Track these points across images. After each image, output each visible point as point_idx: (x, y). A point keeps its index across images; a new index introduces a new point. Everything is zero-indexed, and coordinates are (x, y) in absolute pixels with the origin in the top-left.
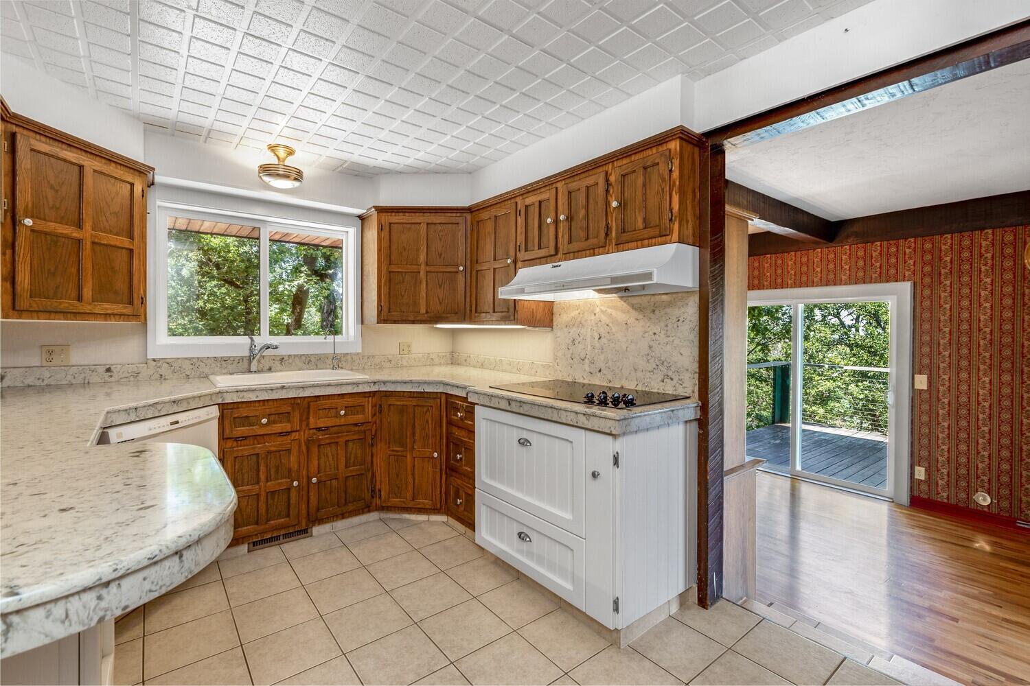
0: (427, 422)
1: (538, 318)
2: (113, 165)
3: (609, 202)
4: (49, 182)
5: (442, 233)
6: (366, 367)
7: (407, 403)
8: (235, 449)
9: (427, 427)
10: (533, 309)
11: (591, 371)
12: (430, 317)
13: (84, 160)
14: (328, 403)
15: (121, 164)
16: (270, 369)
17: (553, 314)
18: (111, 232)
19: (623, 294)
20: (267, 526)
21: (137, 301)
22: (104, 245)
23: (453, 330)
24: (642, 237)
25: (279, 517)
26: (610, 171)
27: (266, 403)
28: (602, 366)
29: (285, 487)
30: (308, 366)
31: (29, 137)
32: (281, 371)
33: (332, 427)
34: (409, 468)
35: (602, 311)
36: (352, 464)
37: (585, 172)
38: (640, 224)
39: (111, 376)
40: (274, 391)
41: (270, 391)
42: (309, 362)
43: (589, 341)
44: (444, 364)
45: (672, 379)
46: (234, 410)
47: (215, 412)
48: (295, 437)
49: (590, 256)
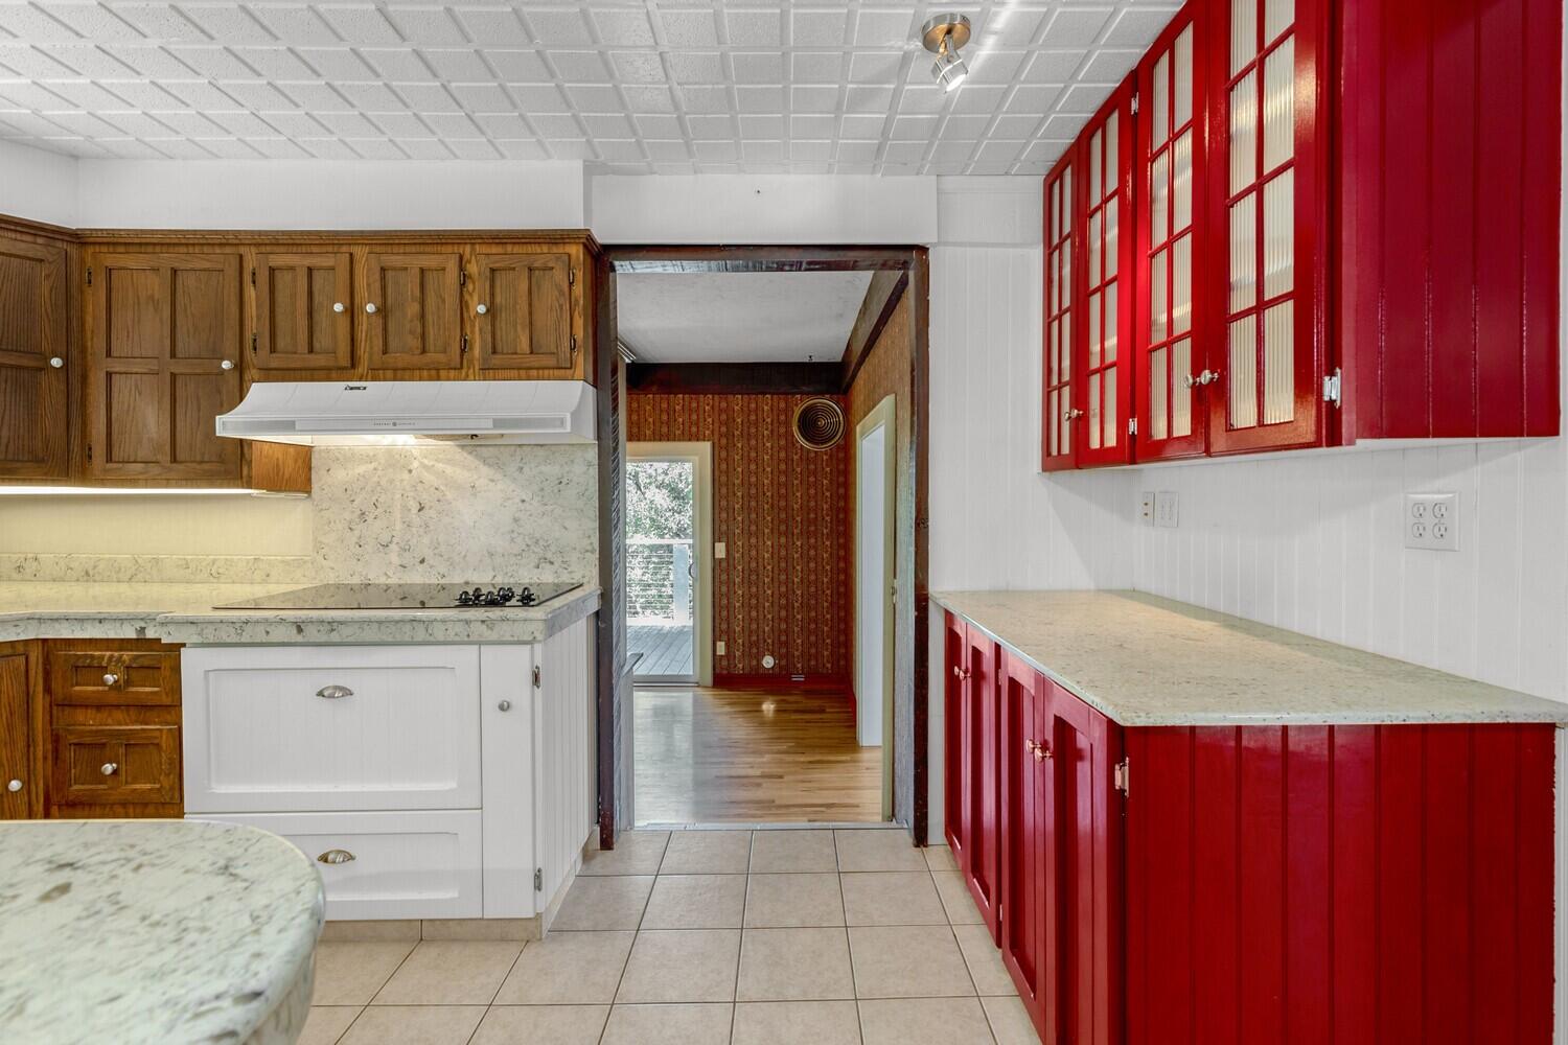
1: (287, 476)
3: (466, 302)
10: (278, 459)
11: (403, 564)
17: (310, 469)
19: (469, 442)
24: (528, 365)
26: (467, 255)
28: (428, 553)
35: (425, 467)
37: (415, 244)
38: (524, 344)
43: (398, 515)
45: (552, 563)
49: (430, 379)
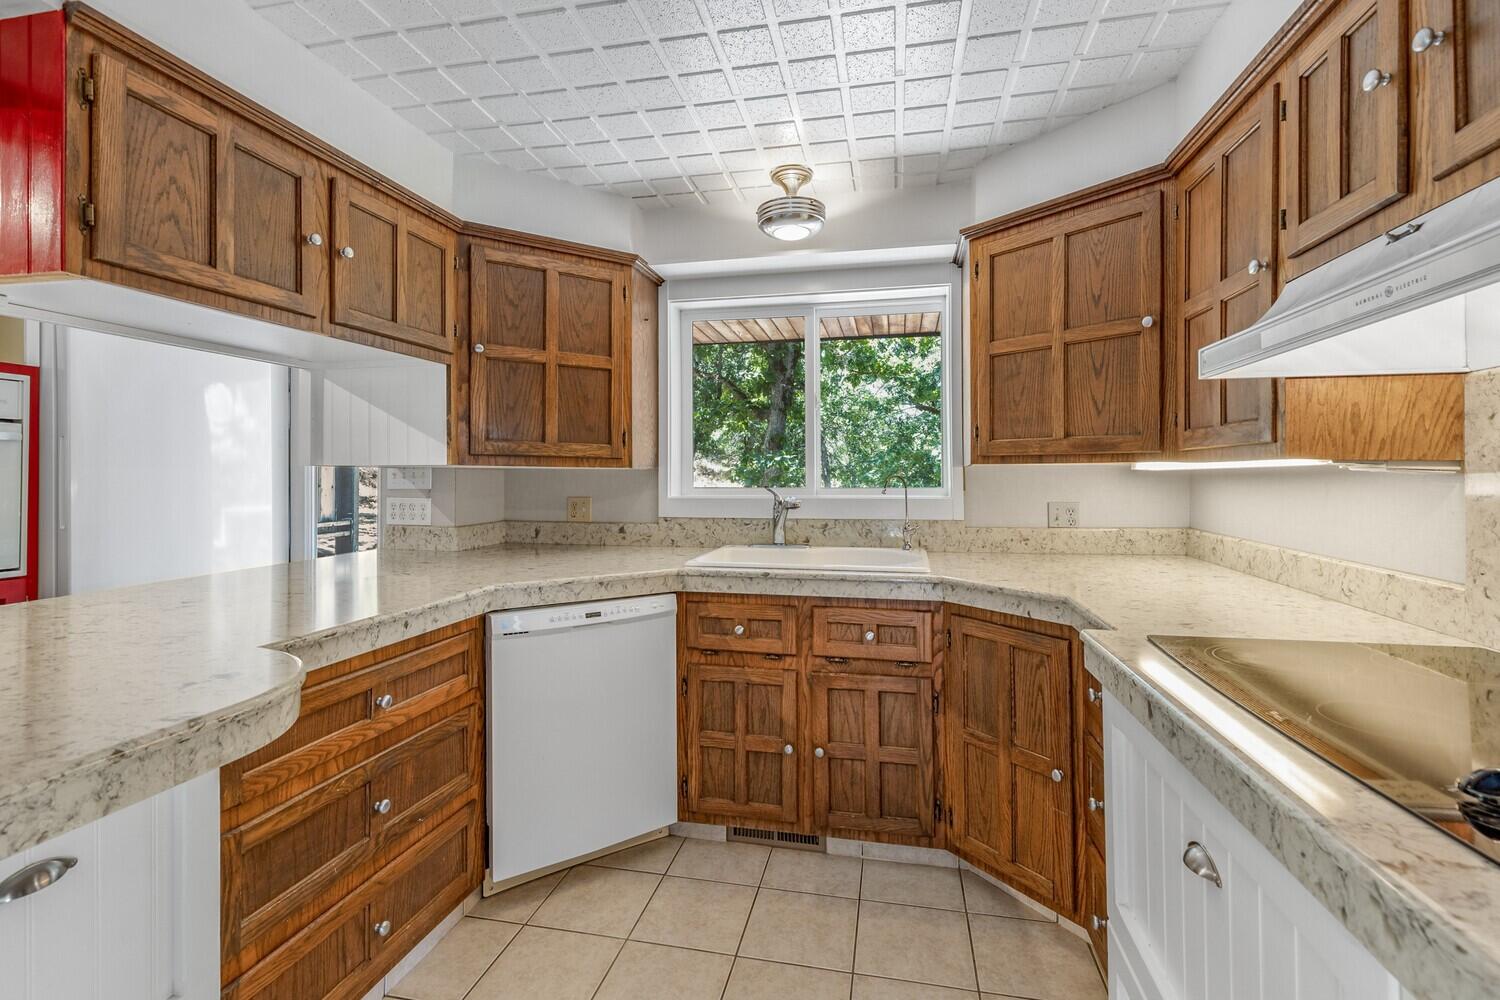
0: (1040, 689)
1: (1386, 432)
2: (586, 261)
4: (507, 297)
5: (1099, 249)
6: (973, 548)
7: (997, 638)
8: (702, 667)
9: (1040, 702)
10: (1355, 405)
12: (1074, 446)
13: (547, 262)
14: (847, 615)
15: (595, 259)
16: (807, 542)
17: (1461, 417)
18: (582, 350)
20: (747, 808)
21: (616, 438)
22: (572, 367)
23: (1192, 477)
25: (766, 799)
27: (746, 600)
29: (773, 751)
30: (867, 541)
31: (483, 246)
32: (823, 546)
33: (854, 659)
34: (1003, 784)
36: (892, 740)
39: (624, 538)
40: (755, 581)
41: (748, 581)
42: (867, 534)
44: (1164, 555)
46: (701, 605)
47: (669, 604)
48: (791, 665)
